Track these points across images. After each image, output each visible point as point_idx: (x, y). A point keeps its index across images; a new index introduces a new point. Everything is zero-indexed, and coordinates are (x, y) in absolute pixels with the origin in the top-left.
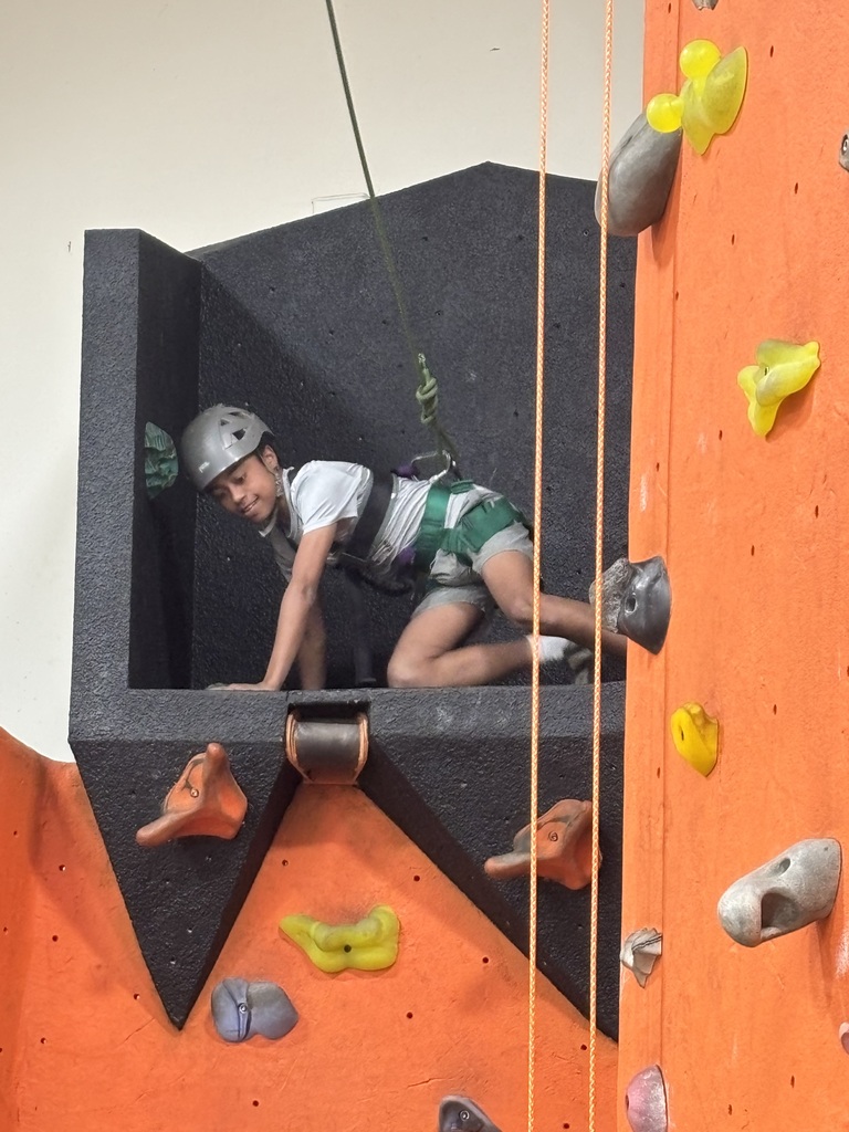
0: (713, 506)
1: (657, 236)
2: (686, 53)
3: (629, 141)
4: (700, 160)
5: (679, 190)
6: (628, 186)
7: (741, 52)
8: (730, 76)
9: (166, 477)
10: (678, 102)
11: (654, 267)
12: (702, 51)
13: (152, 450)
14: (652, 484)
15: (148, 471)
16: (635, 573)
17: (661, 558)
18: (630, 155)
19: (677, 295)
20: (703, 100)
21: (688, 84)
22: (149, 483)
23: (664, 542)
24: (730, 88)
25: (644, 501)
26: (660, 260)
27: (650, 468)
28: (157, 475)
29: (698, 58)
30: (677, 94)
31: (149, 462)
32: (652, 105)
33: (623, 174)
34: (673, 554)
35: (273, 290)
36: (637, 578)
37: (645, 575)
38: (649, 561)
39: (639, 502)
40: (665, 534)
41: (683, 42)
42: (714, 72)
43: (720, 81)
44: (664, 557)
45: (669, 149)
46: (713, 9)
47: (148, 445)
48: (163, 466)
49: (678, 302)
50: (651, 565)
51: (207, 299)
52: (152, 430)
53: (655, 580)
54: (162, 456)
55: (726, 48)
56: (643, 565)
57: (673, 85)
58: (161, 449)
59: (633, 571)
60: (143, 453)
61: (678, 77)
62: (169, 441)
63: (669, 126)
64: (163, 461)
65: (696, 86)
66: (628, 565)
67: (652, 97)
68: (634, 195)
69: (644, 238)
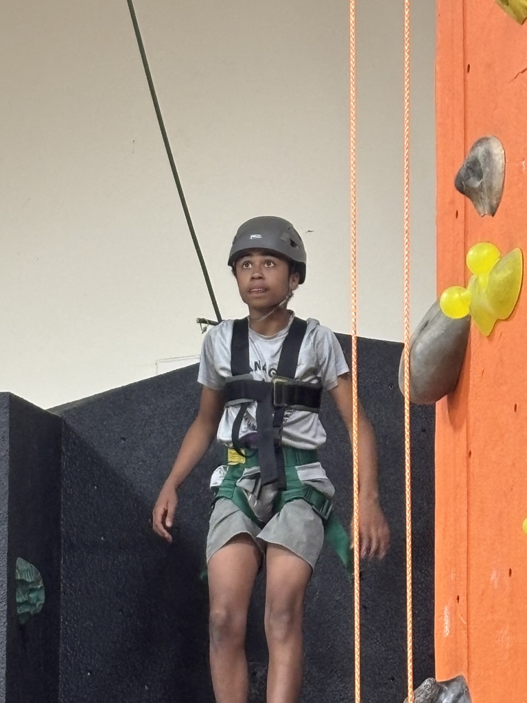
0: (506, 633)
1: (452, 404)
2: (471, 253)
3: (425, 326)
4: (486, 340)
5: (469, 366)
6: (426, 363)
7: (517, 252)
8: (509, 272)
9: (34, 605)
10: (467, 293)
11: (450, 429)
12: (485, 252)
13: (23, 582)
14: (454, 613)
15: (19, 600)
16: (441, 691)
17: (462, 677)
18: (427, 337)
19: (470, 453)
20: (486, 292)
21: (473, 278)
22: (21, 610)
23: (466, 663)
24: (510, 282)
25: (447, 628)
26: (455, 424)
27: (451, 600)
28: (26, 603)
29: (482, 257)
30: (465, 287)
31: (19, 591)
32: (445, 295)
33: (422, 353)
34: (473, 674)
35: (124, 439)
36: (443, 695)
37: (450, 692)
38: (453, 680)
39: (443, 629)
40: (465, 658)
41: (469, 245)
42: (496, 269)
43: (500, 276)
44: (466, 677)
45: (460, 332)
46: (493, 215)
47: (19, 577)
48: (31, 595)
49: (471, 460)
50: (455, 683)
51: (67, 449)
52: (22, 564)
53: (459, 696)
54: (31, 587)
55: (506, 247)
56: (448, 683)
57: (461, 278)
58: (29, 580)
59: (440, 689)
60: (14, 584)
61: (465, 274)
62: (37, 574)
63: (460, 313)
64: (32, 590)
65: (481, 280)
66: (435, 683)
67: (443, 291)
68: (432, 370)
69: (441, 406)
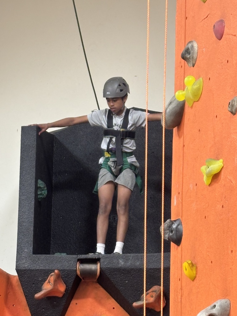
0: (194, 205)
1: (179, 129)
2: (186, 79)
3: (170, 103)
4: (190, 108)
5: (184, 117)
6: (170, 115)
7: (201, 79)
8: (198, 86)
9: (43, 195)
10: (184, 92)
11: (178, 138)
12: (191, 79)
13: (40, 187)
14: (177, 198)
15: (39, 193)
16: (173, 223)
17: (180, 219)
18: (171, 107)
19: (184, 146)
20: (191, 92)
21: (187, 87)
22: (39, 197)
23: (181, 214)
24: (198, 89)
25: (175, 203)
26: (179, 136)
27: (177, 194)
28: (41, 194)
29: (189, 80)
30: (184, 90)
31: (39, 190)
32: (177, 93)
33: (169, 112)
34: (183, 218)
35: (74, 142)
36: (173, 224)
37: (176, 224)
38: (177, 220)
39: (174, 203)
40: (181, 212)
41: (185, 76)
42: (194, 84)
43: (195, 87)
44: (181, 219)
45: (182, 105)
46: (193, 67)
47: (39, 186)
48: (43, 192)
49: (184, 148)
50: (177, 221)
51: (56, 145)
52: (40, 182)
53: (178, 225)
54: (42, 189)
55: (197, 78)
56: (175, 221)
57: (183, 88)
58: (42, 187)
59: (172, 223)
60: (37, 188)
61: (184, 86)
62: (44, 185)
63: (182, 99)
64: (43, 190)
65: (189, 88)
66: (171, 221)
67: (177, 91)
68: (172, 118)
69: (175, 130)
